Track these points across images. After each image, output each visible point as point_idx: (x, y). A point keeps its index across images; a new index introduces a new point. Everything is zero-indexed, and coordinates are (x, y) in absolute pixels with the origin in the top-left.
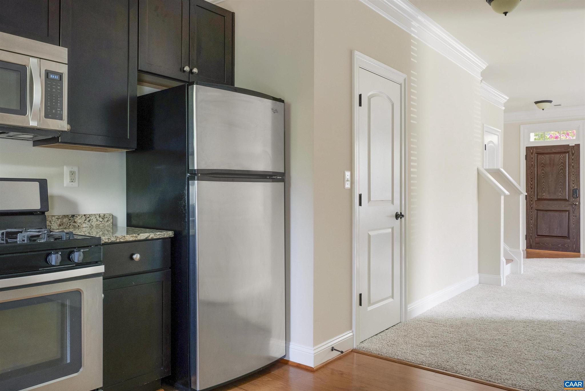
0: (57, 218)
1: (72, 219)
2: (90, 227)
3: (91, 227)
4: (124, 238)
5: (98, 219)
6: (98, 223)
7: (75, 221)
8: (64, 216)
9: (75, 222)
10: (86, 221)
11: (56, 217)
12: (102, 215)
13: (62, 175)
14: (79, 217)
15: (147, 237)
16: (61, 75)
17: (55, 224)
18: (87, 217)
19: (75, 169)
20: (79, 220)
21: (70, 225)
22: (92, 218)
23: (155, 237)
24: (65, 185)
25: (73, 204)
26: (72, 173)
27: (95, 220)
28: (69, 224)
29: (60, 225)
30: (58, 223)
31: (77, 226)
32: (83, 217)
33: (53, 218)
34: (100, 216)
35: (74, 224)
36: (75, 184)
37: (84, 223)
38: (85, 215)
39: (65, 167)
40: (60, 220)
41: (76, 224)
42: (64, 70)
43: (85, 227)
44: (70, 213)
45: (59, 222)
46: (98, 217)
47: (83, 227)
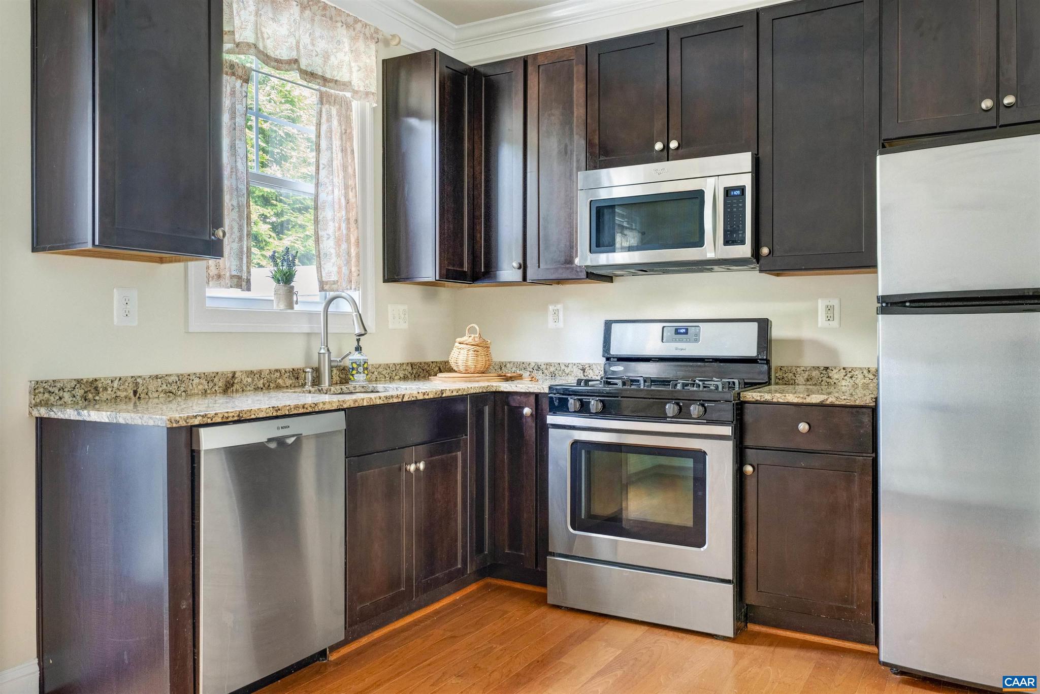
0: (803, 370)
1: (824, 372)
2: (853, 386)
3: (855, 386)
4: (783, 397)
5: (866, 375)
6: (867, 381)
7: (830, 375)
8: (813, 367)
9: (829, 377)
10: (846, 378)
11: (802, 368)
12: (874, 370)
13: (816, 311)
14: (835, 371)
15: (823, 401)
16: (742, 189)
17: (802, 379)
18: (848, 372)
19: (835, 302)
20: (835, 375)
21: (822, 381)
22: (856, 373)
23: (837, 403)
24: (820, 325)
25: (832, 352)
26: (829, 308)
27: (860, 376)
28: (820, 379)
29: (808, 380)
30: (806, 377)
31: (833, 383)
32: (842, 370)
33: (798, 369)
34: (869, 371)
35: (828, 380)
36: (835, 324)
37: (843, 379)
38: (844, 369)
39: (820, 301)
40: (807, 373)
41: (831, 381)
42: (746, 181)
43: (845, 386)
44: (822, 364)
45: (806, 375)
46: (865, 372)
47: (842, 386)
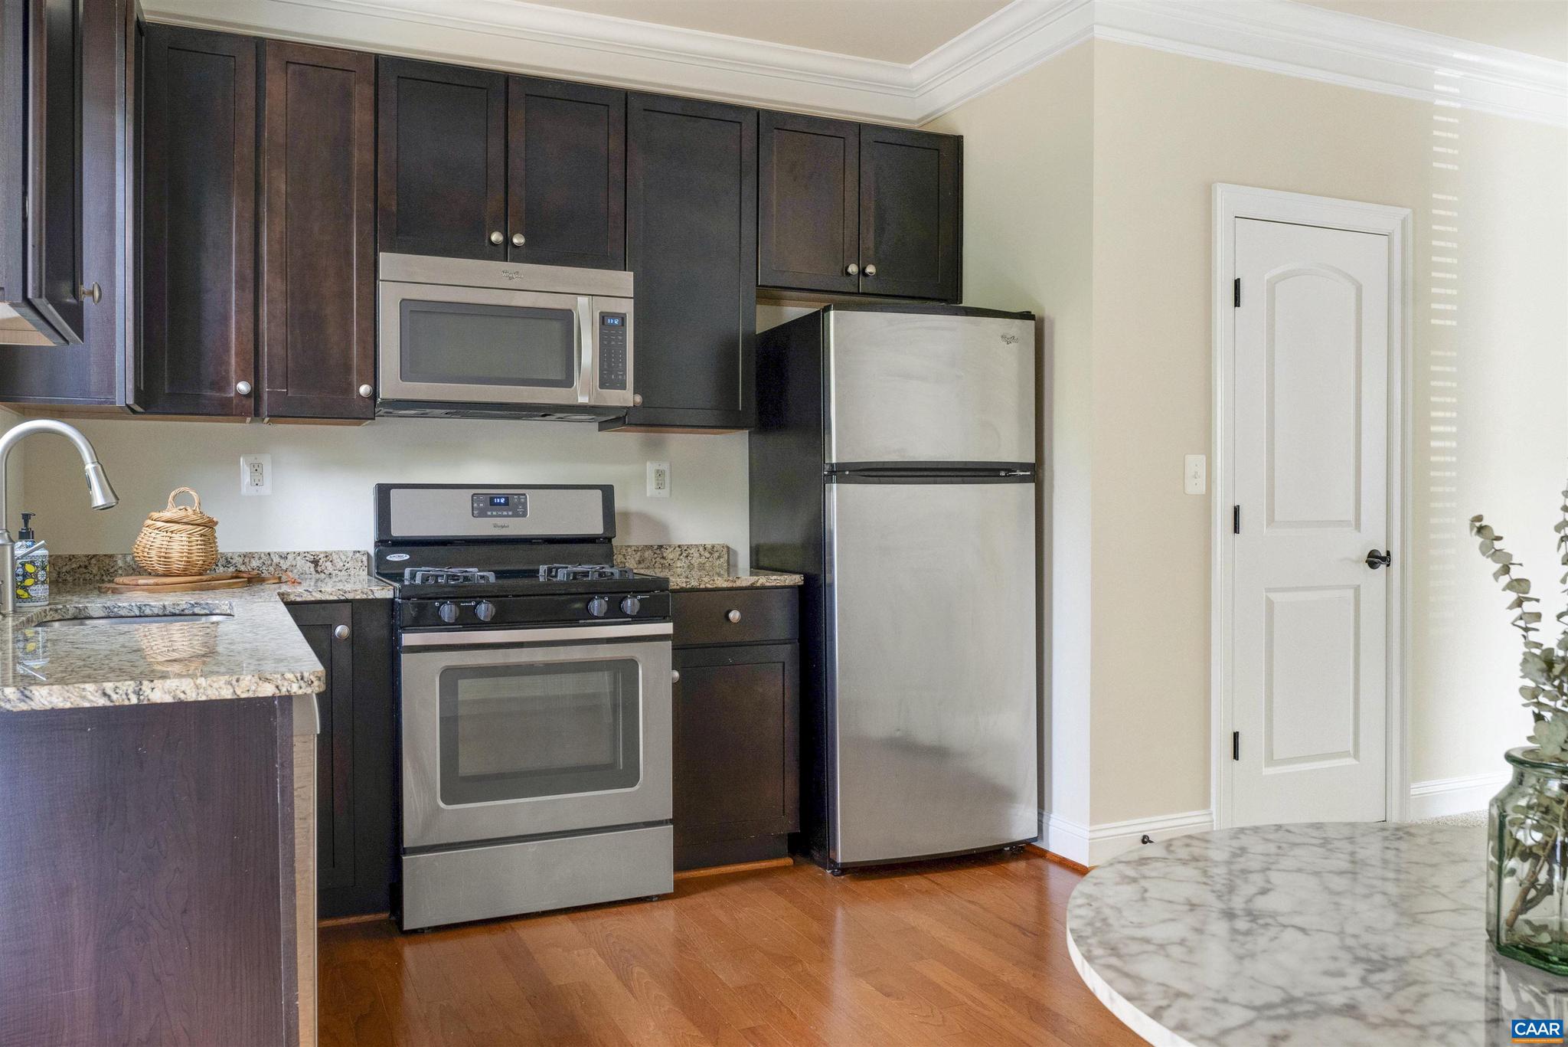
0: (635, 551)
1: (658, 552)
2: (689, 566)
3: (691, 567)
4: (712, 582)
5: (702, 553)
6: (703, 560)
7: (665, 555)
8: (646, 546)
9: (663, 558)
10: (681, 557)
11: (633, 548)
12: (710, 547)
13: (643, 477)
14: (670, 550)
15: (754, 583)
16: (623, 318)
17: (632, 560)
18: (684, 550)
19: (665, 466)
20: (670, 555)
21: (655, 563)
22: (691, 552)
23: (768, 584)
24: (648, 495)
25: (661, 527)
26: (660, 474)
27: (696, 555)
28: (654, 561)
29: (640, 562)
30: (637, 559)
31: (667, 565)
32: (677, 549)
33: (629, 550)
34: (705, 549)
35: (662, 561)
36: (665, 492)
37: (678, 559)
38: (679, 546)
39: (648, 464)
40: (639, 553)
41: (665, 562)
42: (627, 307)
43: (680, 567)
44: (656, 542)
45: (637, 557)
46: (701, 549)
47: (677, 567)
